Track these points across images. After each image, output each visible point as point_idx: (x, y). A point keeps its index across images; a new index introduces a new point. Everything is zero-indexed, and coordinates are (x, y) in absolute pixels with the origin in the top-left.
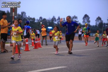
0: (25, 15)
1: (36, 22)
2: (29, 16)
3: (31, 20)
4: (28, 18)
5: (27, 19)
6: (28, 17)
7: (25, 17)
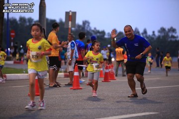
0: (89, 26)
1: (106, 39)
2: (95, 28)
3: (98, 34)
4: (93, 31)
5: (93, 33)
6: (93, 29)
7: (88, 29)
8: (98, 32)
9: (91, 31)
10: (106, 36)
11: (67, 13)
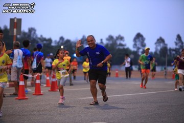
0: (35, 33)
1: (53, 46)
2: (41, 36)
3: (45, 42)
5: (39, 40)
6: (39, 36)
7: (34, 37)
8: (45, 39)
9: (37, 39)
10: (53, 44)
11: (12, 20)
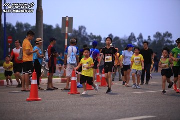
0: (85, 31)
1: (102, 43)
2: (92, 34)
3: (95, 40)
5: (89, 38)
7: (85, 35)
9: (87, 37)
11: (64, 19)
